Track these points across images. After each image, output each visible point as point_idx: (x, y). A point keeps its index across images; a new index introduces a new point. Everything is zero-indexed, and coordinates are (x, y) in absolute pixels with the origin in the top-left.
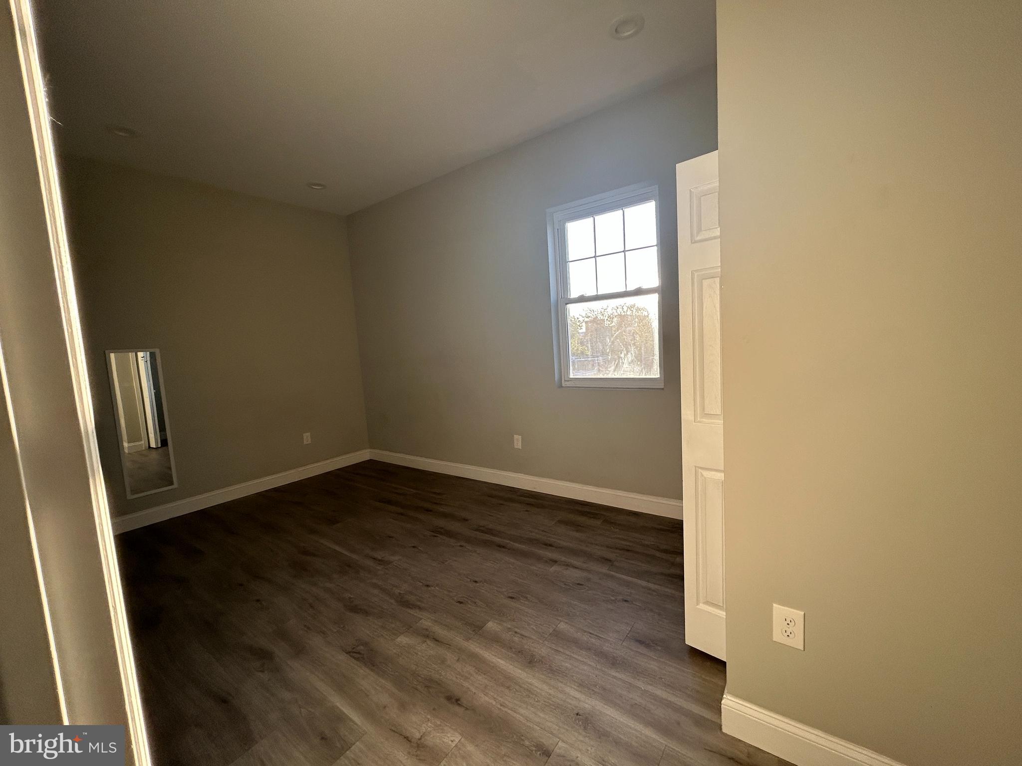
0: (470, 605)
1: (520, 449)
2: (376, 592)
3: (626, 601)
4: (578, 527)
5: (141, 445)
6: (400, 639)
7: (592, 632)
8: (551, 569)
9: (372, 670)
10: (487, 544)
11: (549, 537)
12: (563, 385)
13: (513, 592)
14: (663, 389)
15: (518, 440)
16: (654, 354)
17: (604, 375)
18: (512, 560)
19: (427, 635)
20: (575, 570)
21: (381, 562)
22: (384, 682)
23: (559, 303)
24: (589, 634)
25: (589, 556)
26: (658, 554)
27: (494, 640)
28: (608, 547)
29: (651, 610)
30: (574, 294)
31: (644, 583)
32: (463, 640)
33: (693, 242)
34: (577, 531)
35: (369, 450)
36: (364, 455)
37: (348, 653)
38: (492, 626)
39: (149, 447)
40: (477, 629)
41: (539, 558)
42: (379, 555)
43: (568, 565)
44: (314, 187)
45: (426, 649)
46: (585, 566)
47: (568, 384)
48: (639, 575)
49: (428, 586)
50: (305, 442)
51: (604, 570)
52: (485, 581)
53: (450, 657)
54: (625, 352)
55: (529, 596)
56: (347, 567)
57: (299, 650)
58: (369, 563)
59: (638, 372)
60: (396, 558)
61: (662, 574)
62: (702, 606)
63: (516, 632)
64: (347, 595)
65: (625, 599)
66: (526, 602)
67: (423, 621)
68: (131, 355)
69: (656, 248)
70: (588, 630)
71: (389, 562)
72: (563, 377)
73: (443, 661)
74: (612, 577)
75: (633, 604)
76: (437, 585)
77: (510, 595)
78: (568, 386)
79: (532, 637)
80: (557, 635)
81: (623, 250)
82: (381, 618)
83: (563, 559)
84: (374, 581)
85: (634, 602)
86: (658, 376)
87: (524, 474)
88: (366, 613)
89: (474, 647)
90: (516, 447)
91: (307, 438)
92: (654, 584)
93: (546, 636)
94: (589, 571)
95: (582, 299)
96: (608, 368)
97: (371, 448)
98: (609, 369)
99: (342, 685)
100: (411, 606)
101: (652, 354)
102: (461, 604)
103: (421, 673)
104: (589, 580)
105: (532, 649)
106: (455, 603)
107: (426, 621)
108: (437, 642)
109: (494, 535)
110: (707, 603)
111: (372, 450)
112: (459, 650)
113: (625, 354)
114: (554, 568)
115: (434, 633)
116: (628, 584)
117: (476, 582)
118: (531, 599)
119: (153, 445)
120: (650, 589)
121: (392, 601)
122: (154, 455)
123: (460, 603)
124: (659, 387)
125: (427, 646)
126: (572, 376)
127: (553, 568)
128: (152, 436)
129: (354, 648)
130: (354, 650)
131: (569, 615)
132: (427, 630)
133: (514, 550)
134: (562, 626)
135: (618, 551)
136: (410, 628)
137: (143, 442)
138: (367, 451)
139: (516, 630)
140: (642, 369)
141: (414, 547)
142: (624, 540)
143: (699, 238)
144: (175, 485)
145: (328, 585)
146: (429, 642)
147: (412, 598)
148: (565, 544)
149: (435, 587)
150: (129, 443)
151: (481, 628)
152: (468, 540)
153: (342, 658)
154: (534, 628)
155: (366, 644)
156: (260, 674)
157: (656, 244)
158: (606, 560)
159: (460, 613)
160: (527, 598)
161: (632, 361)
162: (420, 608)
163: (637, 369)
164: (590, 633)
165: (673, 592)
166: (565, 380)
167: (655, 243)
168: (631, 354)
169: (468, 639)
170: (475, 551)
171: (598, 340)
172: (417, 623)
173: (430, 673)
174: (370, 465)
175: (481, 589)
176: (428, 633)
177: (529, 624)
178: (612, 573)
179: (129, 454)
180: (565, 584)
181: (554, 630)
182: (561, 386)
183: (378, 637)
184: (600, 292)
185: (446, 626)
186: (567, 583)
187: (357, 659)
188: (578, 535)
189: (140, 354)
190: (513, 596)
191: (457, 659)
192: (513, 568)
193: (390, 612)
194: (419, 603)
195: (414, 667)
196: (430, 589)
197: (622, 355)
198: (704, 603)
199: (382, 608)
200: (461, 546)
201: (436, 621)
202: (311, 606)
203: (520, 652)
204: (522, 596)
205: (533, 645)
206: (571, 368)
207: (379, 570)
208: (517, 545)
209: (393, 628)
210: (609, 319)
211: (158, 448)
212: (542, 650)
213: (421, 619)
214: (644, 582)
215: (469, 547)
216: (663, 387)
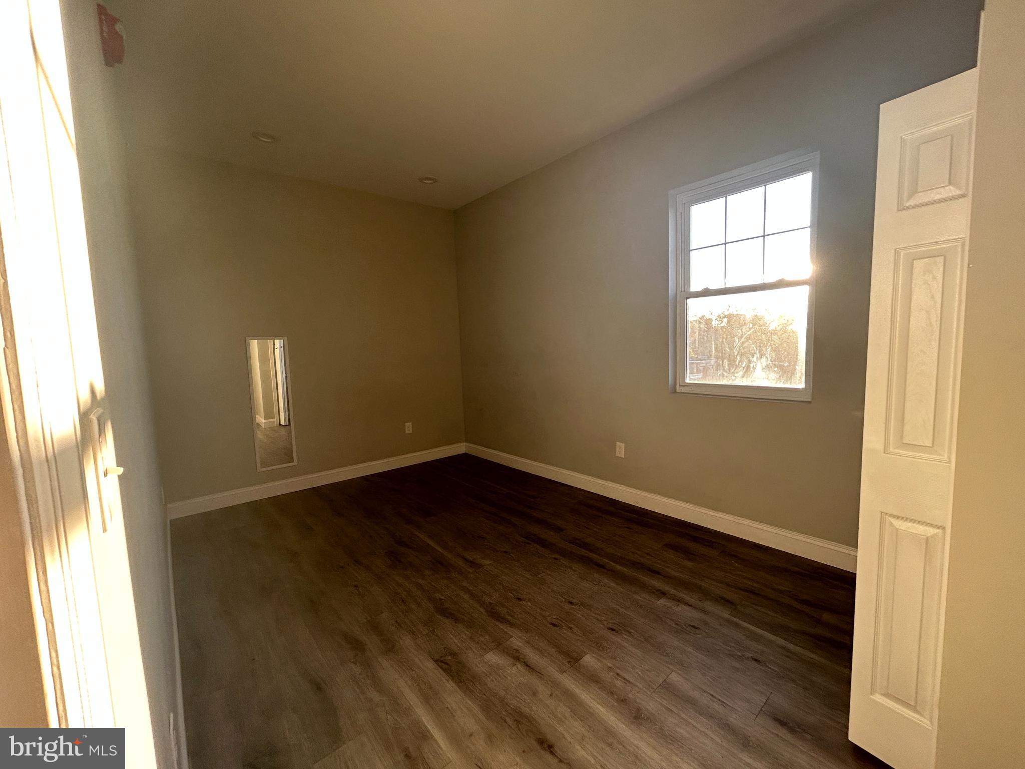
0: (565, 630)
1: (622, 458)
2: (466, 597)
3: (756, 660)
4: (688, 554)
5: (274, 421)
6: (488, 656)
7: (715, 695)
8: (659, 602)
9: (459, 687)
10: (583, 560)
11: (655, 562)
12: (677, 391)
13: (614, 623)
14: (810, 402)
15: (620, 448)
16: (797, 359)
17: (728, 381)
18: (612, 584)
19: (517, 657)
20: (687, 608)
21: (472, 564)
22: (470, 703)
23: (678, 297)
24: (710, 697)
25: (706, 594)
26: (796, 605)
27: (592, 679)
28: (728, 585)
29: (793, 681)
30: (695, 287)
31: (781, 641)
32: (557, 671)
33: (901, 208)
34: (689, 560)
35: (465, 444)
36: (460, 448)
37: (436, 661)
38: (589, 660)
39: (280, 425)
40: (573, 660)
41: (644, 587)
42: (470, 556)
43: (679, 601)
44: (425, 181)
45: (515, 674)
46: (700, 604)
47: (684, 390)
48: (775, 629)
49: (519, 599)
50: (407, 432)
51: (726, 614)
52: (582, 604)
53: (541, 688)
54: (758, 356)
55: (632, 631)
56: (440, 565)
57: (390, 648)
58: (461, 563)
59: (774, 380)
60: (488, 562)
61: (804, 633)
62: (878, 698)
63: (618, 674)
64: (438, 595)
65: (756, 658)
66: (629, 638)
67: (513, 639)
68: (270, 342)
69: (809, 230)
70: (707, 690)
71: (480, 566)
72: (678, 381)
73: (535, 694)
74: (737, 626)
75: (766, 666)
76: (530, 600)
77: (610, 626)
78: (684, 391)
79: (638, 684)
80: (667, 687)
81: (763, 234)
82: (471, 627)
83: (673, 591)
84: (465, 584)
85: (768, 665)
86: (802, 385)
87: (626, 486)
88: (456, 620)
89: (569, 682)
90: (618, 454)
91: (409, 427)
92: (795, 644)
93: (655, 687)
94: (705, 612)
95: (706, 293)
96: (735, 373)
97: (466, 441)
98: (736, 375)
99: (429, 696)
100: (501, 620)
101: (795, 359)
102: (555, 627)
103: (510, 702)
104: (706, 623)
105: (638, 700)
106: (548, 625)
107: (517, 641)
108: (528, 668)
109: (591, 551)
110: (887, 695)
111: (468, 444)
112: (552, 682)
113: (757, 358)
114: (662, 602)
115: (525, 656)
116: (757, 638)
117: (571, 603)
118: (635, 636)
119: (283, 423)
120: (788, 650)
121: (482, 610)
122: (283, 432)
123: (554, 625)
124: (802, 400)
125: (517, 670)
126: (688, 381)
127: (660, 600)
128: (282, 414)
129: (442, 657)
130: (442, 659)
131: (682, 665)
132: (517, 650)
133: (614, 571)
134: (675, 678)
135: (741, 592)
136: (499, 645)
137: (275, 420)
138: (462, 444)
139: (618, 671)
140: (780, 376)
141: (505, 552)
142: (749, 579)
143: (911, 203)
144: (295, 463)
145: (420, 581)
146: (519, 666)
147: (503, 611)
148: (674, 573)
149: (527, 602)
150: (266, 418)
151: (577, 660)
152: (563, 553)
153: (430, 665)
154: (640, 673)
155: (453, 654)
156: (353, 665)
157: (809, 225)
158: (726, 602)
159: (554, 637)
160: (630, 633)
161: (767, 366)
162: (512, 625)
163: (773, 376)
164: (712, 696)
165: (824, 661)
166: (680, 385)
167: (808, 223)
168: (767, 358)
169: (563, 672)
170: (570, 568)
171: (724, 340)
172: (507, 641)
173: (520, 705)
174: (465, 459)
175: (577, 613)
176: (518, 654)
177: (633, 667)
178: (737, 620)
179: (265, 429)
180: (677, 624)
181: (665, 681)
182: (674, 391)
183: (466, 649)
184: (729, 285)
185: (538, 650)
186: (678, 623)
187: (444, 670)
188: (689, 564)
189: (277, 342)
190: (614, 628)
191: (549, 693)
192: (614, 594)
193: (480, 622)
194: (509, 618)
195: (503, 693)
196: (521, 603)
197: (755, 359)
198: (883, 695)
199: (472, 617)
200: (555, 559)
201: (528, 642)
202: (403, 601)
203: (624, 701)
204: (625, 630)
205: (638, 695)
206: (688, 371)
207: (469, 572)
208: (618, 567)
209: (482, 642)
210: (718, 319)
211: (286, 425)
212: (651, 704)
213: (512, 637)
214: (780, 639)
215: (564, 561)
216: (809, 400)
